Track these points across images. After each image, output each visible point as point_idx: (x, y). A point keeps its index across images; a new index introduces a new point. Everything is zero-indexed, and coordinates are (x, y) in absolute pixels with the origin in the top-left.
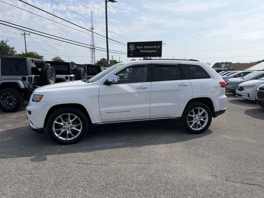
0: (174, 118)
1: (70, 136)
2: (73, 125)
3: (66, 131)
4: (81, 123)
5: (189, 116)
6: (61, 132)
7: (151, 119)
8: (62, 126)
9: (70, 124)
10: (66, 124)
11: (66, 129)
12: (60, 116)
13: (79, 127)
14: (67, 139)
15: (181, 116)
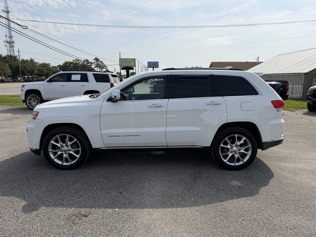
0: (200, 147)
1: (67, 160)
2: (72, 149)
3: (62, 154)
4: (80, 148)
5: (221, 146)
6: (57, 153)
7: (169, 147)
8: (59, 148)
9: (68, 147)
10: (63, 146)
11: (63, 152)
12: (58, 136)
13: (77, 152)
14: (63, 163)
15: (210, 146)
